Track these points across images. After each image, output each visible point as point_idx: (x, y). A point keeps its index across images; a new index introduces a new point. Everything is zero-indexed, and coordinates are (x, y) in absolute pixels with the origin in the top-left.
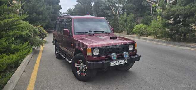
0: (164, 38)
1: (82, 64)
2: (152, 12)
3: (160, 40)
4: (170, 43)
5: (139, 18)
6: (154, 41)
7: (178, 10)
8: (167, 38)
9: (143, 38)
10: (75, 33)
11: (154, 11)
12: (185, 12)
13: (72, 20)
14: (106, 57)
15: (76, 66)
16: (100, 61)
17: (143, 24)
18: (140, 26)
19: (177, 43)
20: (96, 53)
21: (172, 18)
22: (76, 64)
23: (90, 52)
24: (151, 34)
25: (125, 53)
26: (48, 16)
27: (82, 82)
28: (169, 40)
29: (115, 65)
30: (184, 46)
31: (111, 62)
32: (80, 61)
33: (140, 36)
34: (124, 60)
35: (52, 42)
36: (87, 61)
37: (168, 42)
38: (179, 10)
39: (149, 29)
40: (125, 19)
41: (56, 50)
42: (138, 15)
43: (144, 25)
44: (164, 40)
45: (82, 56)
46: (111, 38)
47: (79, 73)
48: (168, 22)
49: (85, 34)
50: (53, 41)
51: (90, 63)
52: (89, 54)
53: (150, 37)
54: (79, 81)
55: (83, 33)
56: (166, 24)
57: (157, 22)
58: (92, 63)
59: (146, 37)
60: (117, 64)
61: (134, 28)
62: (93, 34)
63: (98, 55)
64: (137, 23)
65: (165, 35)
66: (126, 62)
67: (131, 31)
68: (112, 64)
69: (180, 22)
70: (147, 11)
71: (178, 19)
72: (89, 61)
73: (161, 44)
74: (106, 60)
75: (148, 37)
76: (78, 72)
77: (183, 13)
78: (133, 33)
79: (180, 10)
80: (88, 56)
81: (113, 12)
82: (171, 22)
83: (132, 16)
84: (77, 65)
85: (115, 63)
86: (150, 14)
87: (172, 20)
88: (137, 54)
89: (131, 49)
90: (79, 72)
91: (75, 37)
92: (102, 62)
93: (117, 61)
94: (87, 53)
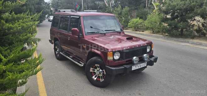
0: (160, 34)
1: (98, 69)
2: (147, 5)
3: (158, 35)
4: (167, 39)
5: (133, 11)
6: (152, 36)
7: (178, 5)
8: (165, 33)
9: (139, 33)
10: (86, 32)
11: (149, 4)
12: (185, 7)
13: (81, 18)
14: (127, 61)
15: (91, 71)
16: (122, 65)
17: (138, 18)
18: (136, 20)
19: (175, 39)
20: (117, 57)
21: (171, 12)
22: (91, 69)
23: (111, 56)
24: (147, 29)
25: (145, 55)
26: (33, 7)
27: (99, 88)
28: (167, 35)
29: (136, 69)
30: (183, 42)
31: (133, 66)
32: (96, 65)
33: (136, 31)
34: (144, 64)
35: (49, 40)
36: (106, 66)
37: (166, 37)
38: (179, 5)
39: (146, 23)
40: (120, 12)
41: (55, 50)
42: (133, 8)
43: (140, 19)
44: (162, 36)
45: (99, 60)
46: (127, 39)
47: (95, 79)
48: (166, 17)
49: (96, 34)
50: (50, 39)
51: (113, 69)
52: (110, 58)
53: (146, 32)
54: (95, 87)
55: (94, 33)
56: (164, 18)
57: (154, 17)
58: (115, 68)
59: (142, 32)
60: (138, 68)
61: (129, 23)
62: (105, 34)
63: (119, 60)
64: (132, 17)
65: (162, 31)
66: (146, 65)
67: (127, 26)
68: (134, 68)
69: (177, 17)
70: (142, 4)
71: (176, 14)
73: (160, 39)
74: (127, 64)
75: (144, 32)
76: (94, 77)
77: (183, 8)
78: (129, 28)
79: (180, 5)
80: (108, 61)
81: (106, 3)
82: (169, 16)
83: (127, 8)
84: (93, 70)
85: (136, 67)
86: (145, 7)
87: (170, 14)
89: (148, 50)
90: (95, 77)
91: (87, 38)
92: (124, 67)
93: (138, 65)
94: (108, 57)
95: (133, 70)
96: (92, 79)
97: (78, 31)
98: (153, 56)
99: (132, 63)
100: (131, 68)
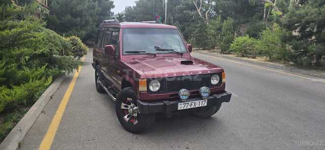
0: (282, 62)
1: (132, 105)
2: (265, 16)
3: (277, 64)
4: (291, 71)
5: (242, 25)
6: (266, 65)
7: (307, 14)
8: (289, 61)
9: (247, 60)
10: (124, 51)
11: (269, 13)
12: (320, 18)
14: (171, 96)
15: (123, 107)
16: (161, 100)
17: (248, 36)
18: (243, 39)
19: (304, 71)
20: (155, 88)
21: (298, 26)
22: (123, 104)
23: (145, 86)
24: (260, 54)
25: (203, 88)
27: (131, 135)
28: (291, 65)
29: (185, 108)
30: (316, 76)
31: (179, 104)
32: (128, 99)
33: (243, 56)
34: (201, 101)
35: (92, 64)
36: (138, 100)
37: (289, 68)
38: (309, 14)
39: (259, 44)
40: (218, 26)
42: (242, 20)
43: (250, 38)
44: (282, 65)
45: (132, 91)
46: (183, 63)
47: (128, 119)
48: (291, 34)
49: (141, 54)
50: (93, 62)
51: (144, 104)
52: (142, 88)
53: (258, 59)
54: (127, 132)
55: (139, 52)
56: (286, 36)
57: (272, 34)
58: (147, 104)
59: (253, 58)
60: (189, 107)
61: (232, 43)
62: (155, 55)
63: (158, 92)
64: (240, 34)
65: (284, 56)
66: (206, 105)
67: (228, 47)
68: (181, 106)
69: (311, 34)
70: (257, 13)
71: (308, 30)
72: (142, 101)
73: (278, 71)
74: (170, 100)
75: (255, 58)
76: (126, 117)
77: (316, 19)
78: (231, 51)
79: (312, 14)
80: (140, 93)
82: (295, 33)
83: (230, 21)
84: (125, 106)
85: (186, 105)
86: (261, 18)
87: (298, 30)
88: (225, 90)
90: (128, 117)
91: (125, 59)
92: (163, 104)
93: (190, 103)
94: (140, 87)
95: (179, 109)
96: (124, 119)
97: (114, 49)
98: (224, 92)
99: (178, 99)
100: (177, 106)
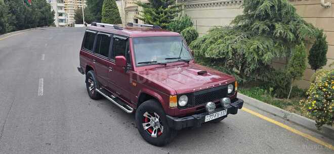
10: (137, 62)
14: (197, 109)
20: (183, 103)
23: (175, 102)
25: (225, 99)
29: (211, 119)
31: (206, 116)
34: (222, 111)
35: (78, 68)
36: (167, 116)
41: (88, 85)
46: (199, 74)
49: (153, 64)
52: (173, 104)
58: (180, 120)
60: (214, 118)
62: (166, 64)
63: (186, 106)
66: (226, 114)
68: (208, 118)
72: (172, 116)
74: (197, 113)
80: (170, 109)
85: (212, 117)
88: (237, 97)
89: (230, 91)
91: (138, 71)
92: (193, 118)
93: (214, 114)
94: (170, 103)
95: (206, 121)
97: (125, 60)
98: (237, 99)
99: (205, 111)
100: (204, 118)
